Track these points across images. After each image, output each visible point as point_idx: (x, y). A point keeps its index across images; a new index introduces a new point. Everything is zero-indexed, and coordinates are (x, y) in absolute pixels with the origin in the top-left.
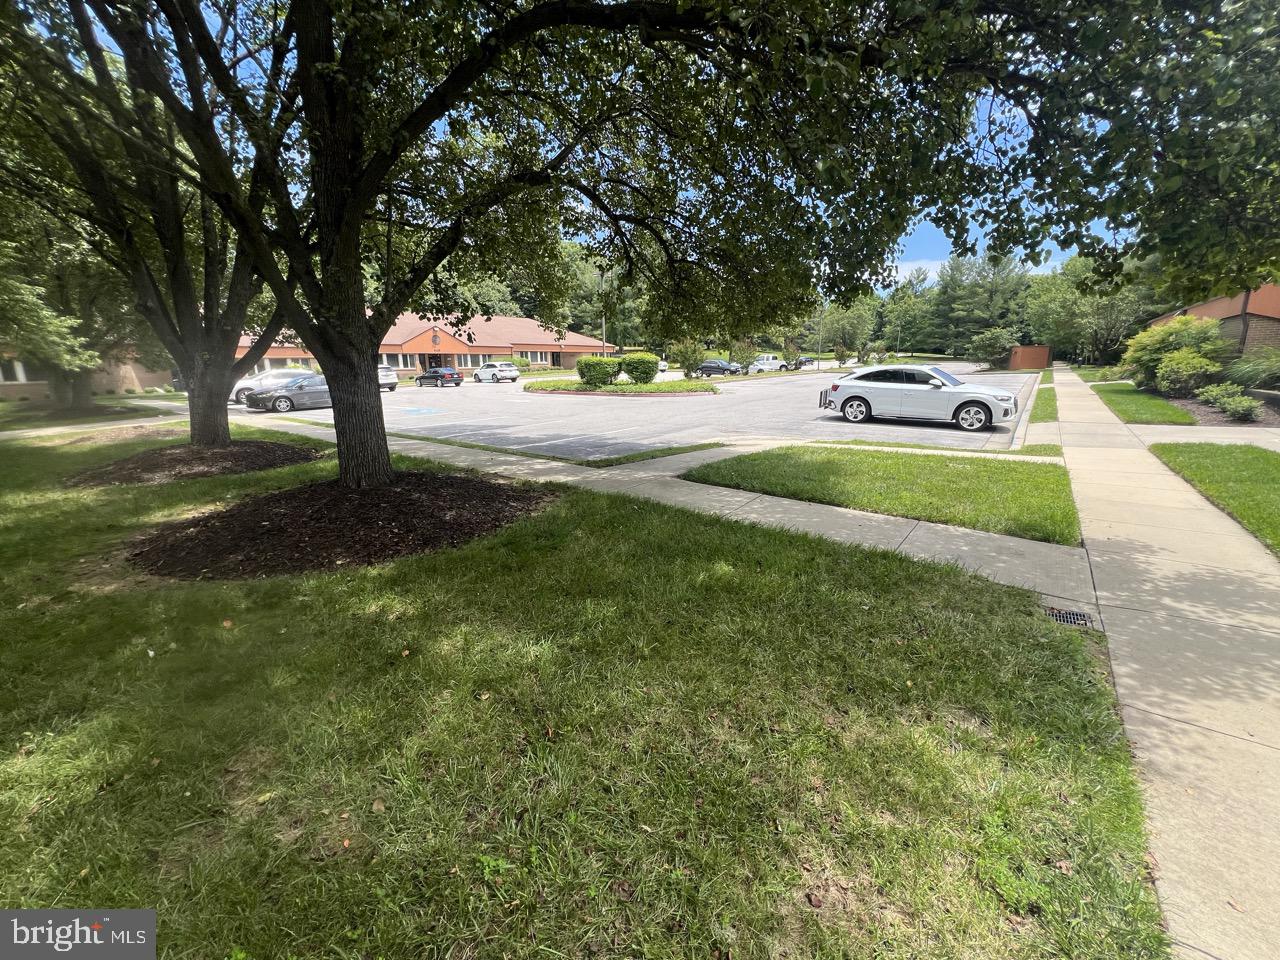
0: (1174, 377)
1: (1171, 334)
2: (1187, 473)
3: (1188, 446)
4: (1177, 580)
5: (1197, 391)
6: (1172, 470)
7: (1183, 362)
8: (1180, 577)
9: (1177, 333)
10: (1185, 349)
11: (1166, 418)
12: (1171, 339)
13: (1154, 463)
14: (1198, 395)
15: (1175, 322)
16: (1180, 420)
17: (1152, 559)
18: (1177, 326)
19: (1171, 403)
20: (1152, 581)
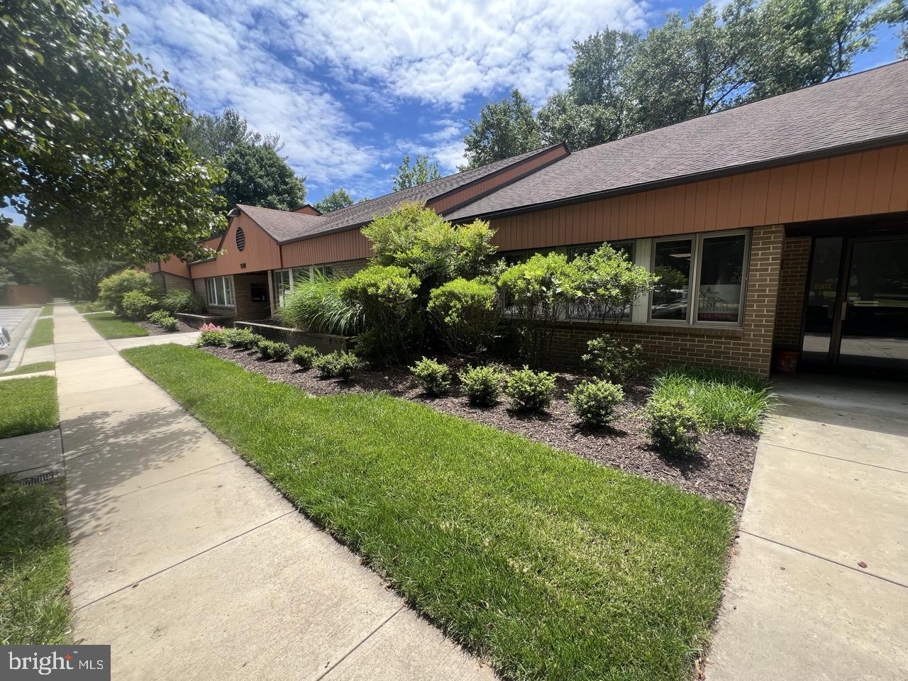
0: (133, 307)
1: (124, 281)
2: (137, 364)
3: (141, 348)
4: (119, 426)
5: (149, 316)
6: (131, 364)
7: (135, 298)
8: (122, 424)
9: (128, 280)
10: (135, 291)
11: (131, 333)
12: (125, 283)
13: (121, 361)
14: (150, 318)
15: (126, 274)
16: (140, 334)
17: (106, 420)
18: (127, 276)
19: (136, 324)
20: (104, 432)
